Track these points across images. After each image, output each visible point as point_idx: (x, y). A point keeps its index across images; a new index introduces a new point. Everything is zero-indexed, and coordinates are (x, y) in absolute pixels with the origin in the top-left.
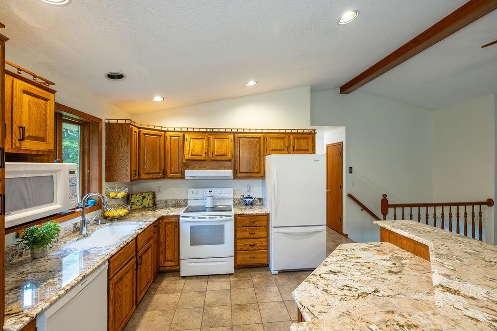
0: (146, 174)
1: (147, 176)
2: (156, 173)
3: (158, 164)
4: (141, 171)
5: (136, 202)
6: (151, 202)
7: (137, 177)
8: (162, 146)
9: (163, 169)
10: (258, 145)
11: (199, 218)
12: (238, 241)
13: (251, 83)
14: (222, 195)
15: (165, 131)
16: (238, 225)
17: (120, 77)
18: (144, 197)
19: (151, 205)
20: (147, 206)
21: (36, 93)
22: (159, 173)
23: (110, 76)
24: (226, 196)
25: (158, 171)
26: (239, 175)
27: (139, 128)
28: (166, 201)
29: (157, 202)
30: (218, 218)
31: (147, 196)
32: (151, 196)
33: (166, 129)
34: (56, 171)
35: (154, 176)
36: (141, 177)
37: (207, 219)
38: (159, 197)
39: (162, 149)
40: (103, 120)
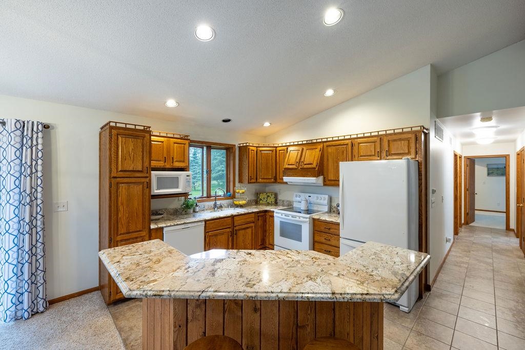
0: (262, 179)
1: (263, 181)
2: (269, 179)
3: (271, 172)
4: (258, 177)
5: (263, 199)
6: (273, 200)
7: (253, 181)
8: (274, 158)
9: (274, 175)
10: (345, 152)
11: (292, 217)
12: (316, 244)
13: (330, 92)
14: (318, 201)
15: (276, 147)
16: (317, 228)
17: (229, 120)
18: (268, 196)
19: (273, 203)
20: (270, 203)
21: (180, 142)
22: (271, 179)
23: (224, 121)
24: (322, 202)
25: (270, 177)
26: (328, 182)
27: (257, 147)
28: (283, 201)
29: (278, 201)
30: (297, 219)
31: (270, 196)
32: (273, 196)
33: (277, 145)
34: (180, 175)
35: (268, 181)
36: (258, 181)
37: (290, 218)
38: (280, 197)
39: (274, 162)
40: (237, 146)
